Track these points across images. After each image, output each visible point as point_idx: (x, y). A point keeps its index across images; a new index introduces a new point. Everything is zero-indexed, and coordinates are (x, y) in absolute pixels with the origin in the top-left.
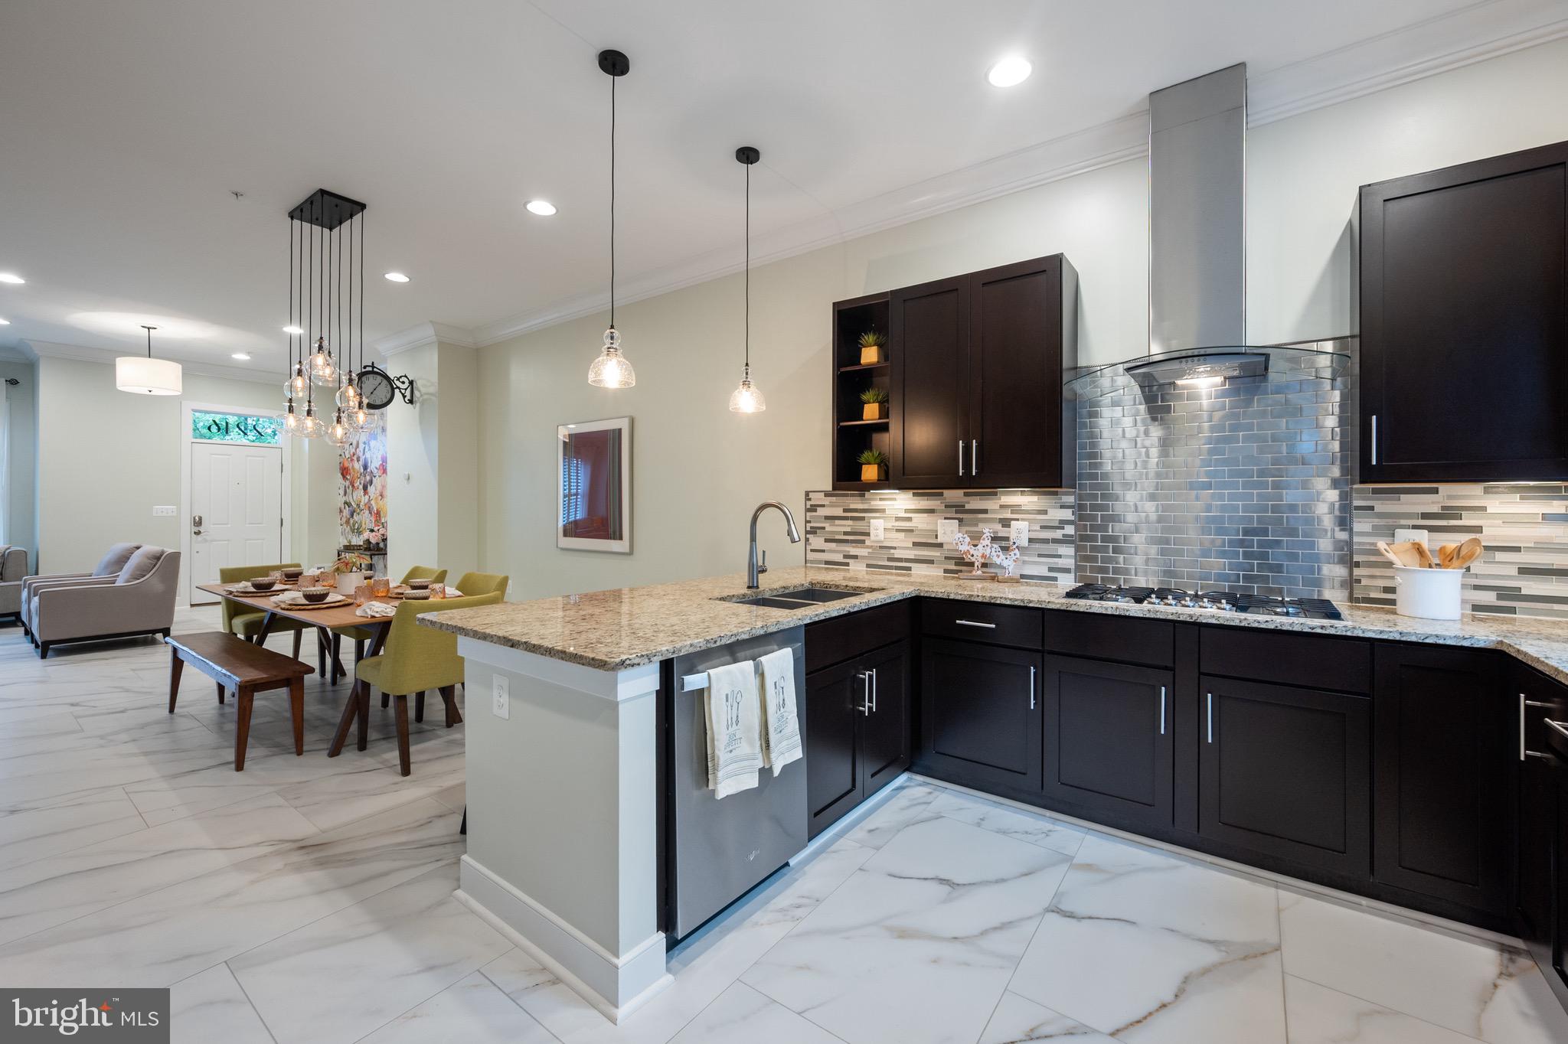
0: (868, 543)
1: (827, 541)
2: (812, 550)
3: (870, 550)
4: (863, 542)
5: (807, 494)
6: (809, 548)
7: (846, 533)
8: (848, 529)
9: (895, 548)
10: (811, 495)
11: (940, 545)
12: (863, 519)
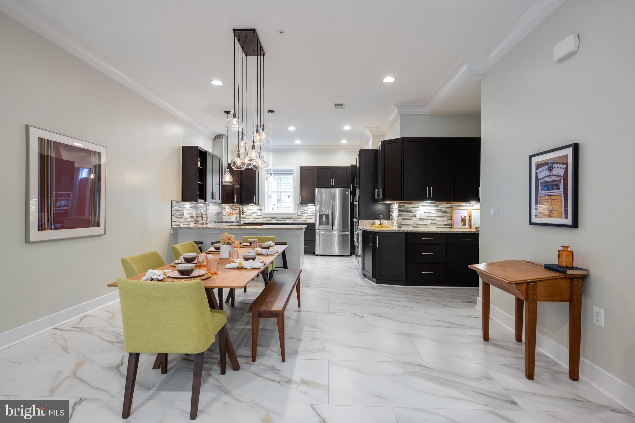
0: (183, 218)
1: (176, 218)
2: (173, 222)
3: (183, 220)
4: (182, 217)
5: (172, 201)
6: (172, 221)
7: (180, 215)
8: (180, 214)
9: (187, 219)
10: (173, 202)
11: (193, 217)
12: (182, 210)
